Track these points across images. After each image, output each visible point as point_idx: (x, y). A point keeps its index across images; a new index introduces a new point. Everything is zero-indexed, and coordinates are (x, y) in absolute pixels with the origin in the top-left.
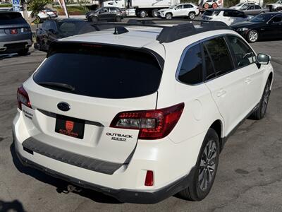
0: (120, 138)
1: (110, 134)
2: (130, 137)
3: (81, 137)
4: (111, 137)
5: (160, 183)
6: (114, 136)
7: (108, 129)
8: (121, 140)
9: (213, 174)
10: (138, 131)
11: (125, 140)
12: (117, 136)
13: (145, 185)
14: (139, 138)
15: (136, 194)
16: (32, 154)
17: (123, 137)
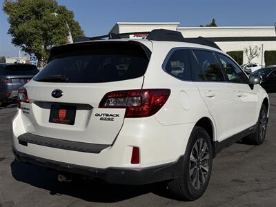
0: (109, 118)
1: (99, 115)
2: (117, 115)
3: (72, 123)
4: (99, 117)
5: (146, 162)
6: (102, 116)
7: (97, 110)
8: (109, 119)
9: (206, 176)
10: (125, 109)
11: (112, 119)
12: (105, 117)
13: (132, 163)
14: (126, 116)
15: (123, 173)
16: (26, 145)
17: (111, 117)
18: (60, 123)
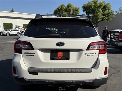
1: (87, 54)
2: (95, 54)
3: (68, 59)
6: (88, 54)
7: (85, 51)
8: (91, 56)
10: (98, 50)
13: (104, 75)
17: (92, 54)
18: (60, 59)
